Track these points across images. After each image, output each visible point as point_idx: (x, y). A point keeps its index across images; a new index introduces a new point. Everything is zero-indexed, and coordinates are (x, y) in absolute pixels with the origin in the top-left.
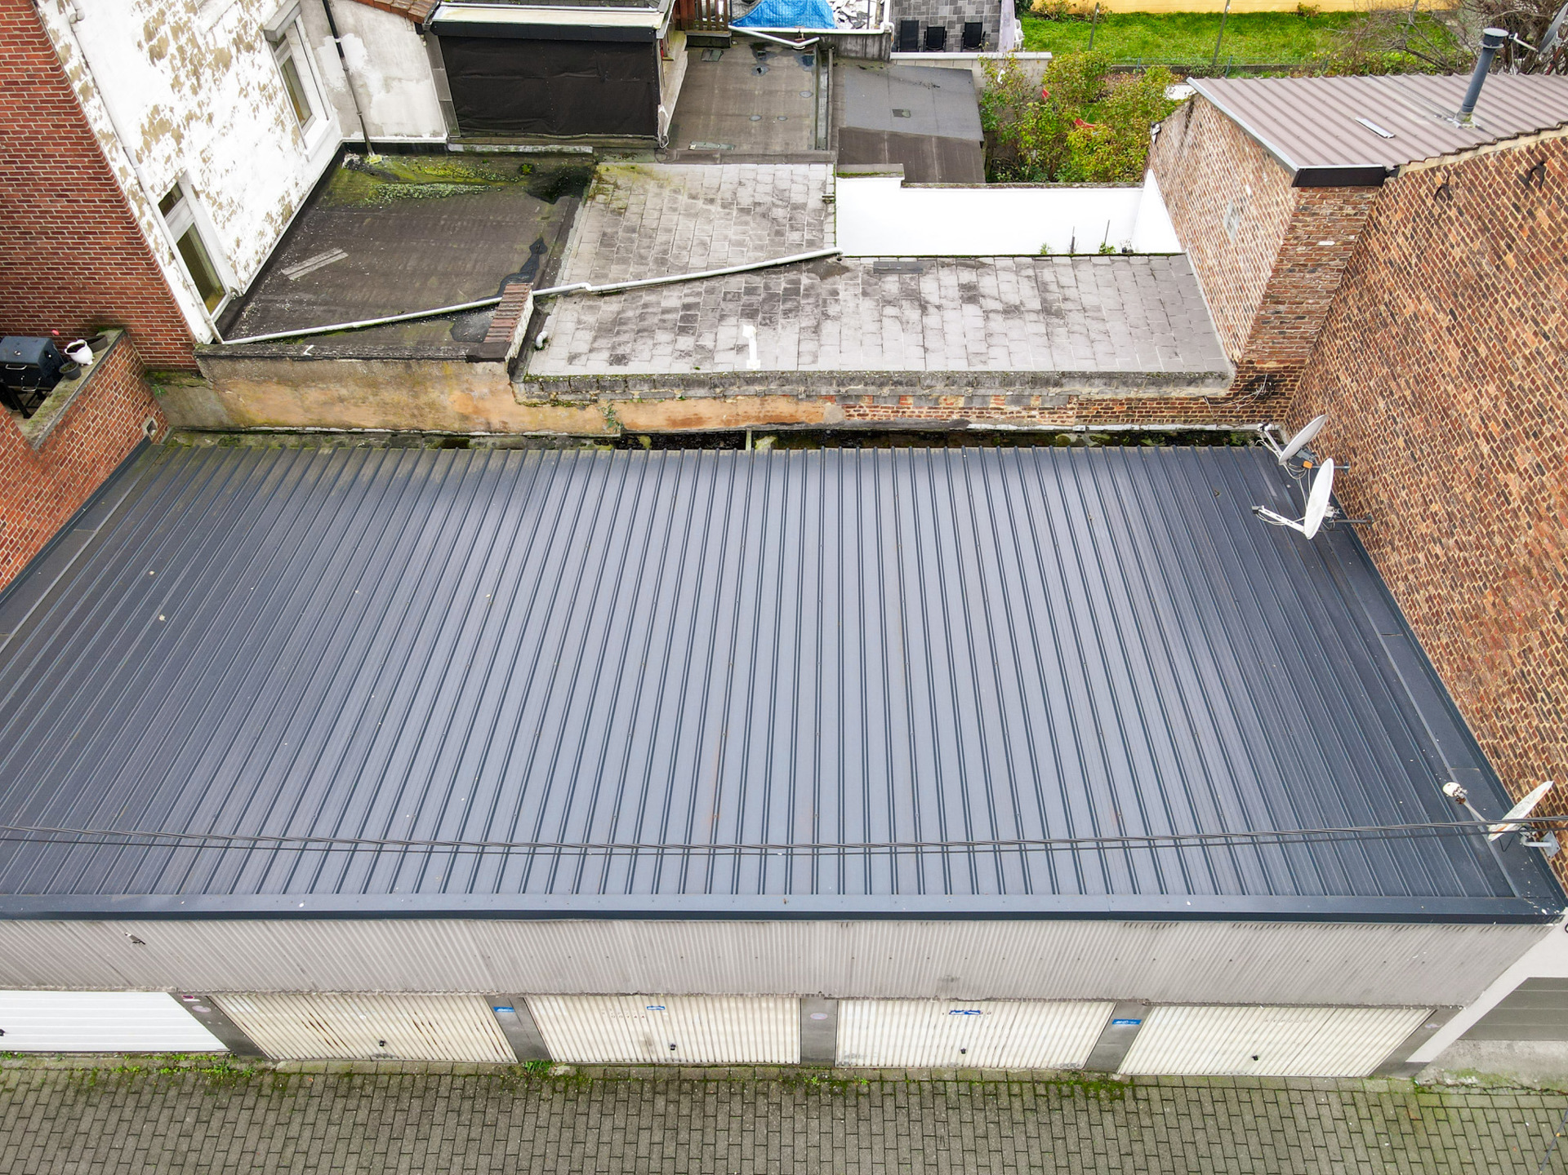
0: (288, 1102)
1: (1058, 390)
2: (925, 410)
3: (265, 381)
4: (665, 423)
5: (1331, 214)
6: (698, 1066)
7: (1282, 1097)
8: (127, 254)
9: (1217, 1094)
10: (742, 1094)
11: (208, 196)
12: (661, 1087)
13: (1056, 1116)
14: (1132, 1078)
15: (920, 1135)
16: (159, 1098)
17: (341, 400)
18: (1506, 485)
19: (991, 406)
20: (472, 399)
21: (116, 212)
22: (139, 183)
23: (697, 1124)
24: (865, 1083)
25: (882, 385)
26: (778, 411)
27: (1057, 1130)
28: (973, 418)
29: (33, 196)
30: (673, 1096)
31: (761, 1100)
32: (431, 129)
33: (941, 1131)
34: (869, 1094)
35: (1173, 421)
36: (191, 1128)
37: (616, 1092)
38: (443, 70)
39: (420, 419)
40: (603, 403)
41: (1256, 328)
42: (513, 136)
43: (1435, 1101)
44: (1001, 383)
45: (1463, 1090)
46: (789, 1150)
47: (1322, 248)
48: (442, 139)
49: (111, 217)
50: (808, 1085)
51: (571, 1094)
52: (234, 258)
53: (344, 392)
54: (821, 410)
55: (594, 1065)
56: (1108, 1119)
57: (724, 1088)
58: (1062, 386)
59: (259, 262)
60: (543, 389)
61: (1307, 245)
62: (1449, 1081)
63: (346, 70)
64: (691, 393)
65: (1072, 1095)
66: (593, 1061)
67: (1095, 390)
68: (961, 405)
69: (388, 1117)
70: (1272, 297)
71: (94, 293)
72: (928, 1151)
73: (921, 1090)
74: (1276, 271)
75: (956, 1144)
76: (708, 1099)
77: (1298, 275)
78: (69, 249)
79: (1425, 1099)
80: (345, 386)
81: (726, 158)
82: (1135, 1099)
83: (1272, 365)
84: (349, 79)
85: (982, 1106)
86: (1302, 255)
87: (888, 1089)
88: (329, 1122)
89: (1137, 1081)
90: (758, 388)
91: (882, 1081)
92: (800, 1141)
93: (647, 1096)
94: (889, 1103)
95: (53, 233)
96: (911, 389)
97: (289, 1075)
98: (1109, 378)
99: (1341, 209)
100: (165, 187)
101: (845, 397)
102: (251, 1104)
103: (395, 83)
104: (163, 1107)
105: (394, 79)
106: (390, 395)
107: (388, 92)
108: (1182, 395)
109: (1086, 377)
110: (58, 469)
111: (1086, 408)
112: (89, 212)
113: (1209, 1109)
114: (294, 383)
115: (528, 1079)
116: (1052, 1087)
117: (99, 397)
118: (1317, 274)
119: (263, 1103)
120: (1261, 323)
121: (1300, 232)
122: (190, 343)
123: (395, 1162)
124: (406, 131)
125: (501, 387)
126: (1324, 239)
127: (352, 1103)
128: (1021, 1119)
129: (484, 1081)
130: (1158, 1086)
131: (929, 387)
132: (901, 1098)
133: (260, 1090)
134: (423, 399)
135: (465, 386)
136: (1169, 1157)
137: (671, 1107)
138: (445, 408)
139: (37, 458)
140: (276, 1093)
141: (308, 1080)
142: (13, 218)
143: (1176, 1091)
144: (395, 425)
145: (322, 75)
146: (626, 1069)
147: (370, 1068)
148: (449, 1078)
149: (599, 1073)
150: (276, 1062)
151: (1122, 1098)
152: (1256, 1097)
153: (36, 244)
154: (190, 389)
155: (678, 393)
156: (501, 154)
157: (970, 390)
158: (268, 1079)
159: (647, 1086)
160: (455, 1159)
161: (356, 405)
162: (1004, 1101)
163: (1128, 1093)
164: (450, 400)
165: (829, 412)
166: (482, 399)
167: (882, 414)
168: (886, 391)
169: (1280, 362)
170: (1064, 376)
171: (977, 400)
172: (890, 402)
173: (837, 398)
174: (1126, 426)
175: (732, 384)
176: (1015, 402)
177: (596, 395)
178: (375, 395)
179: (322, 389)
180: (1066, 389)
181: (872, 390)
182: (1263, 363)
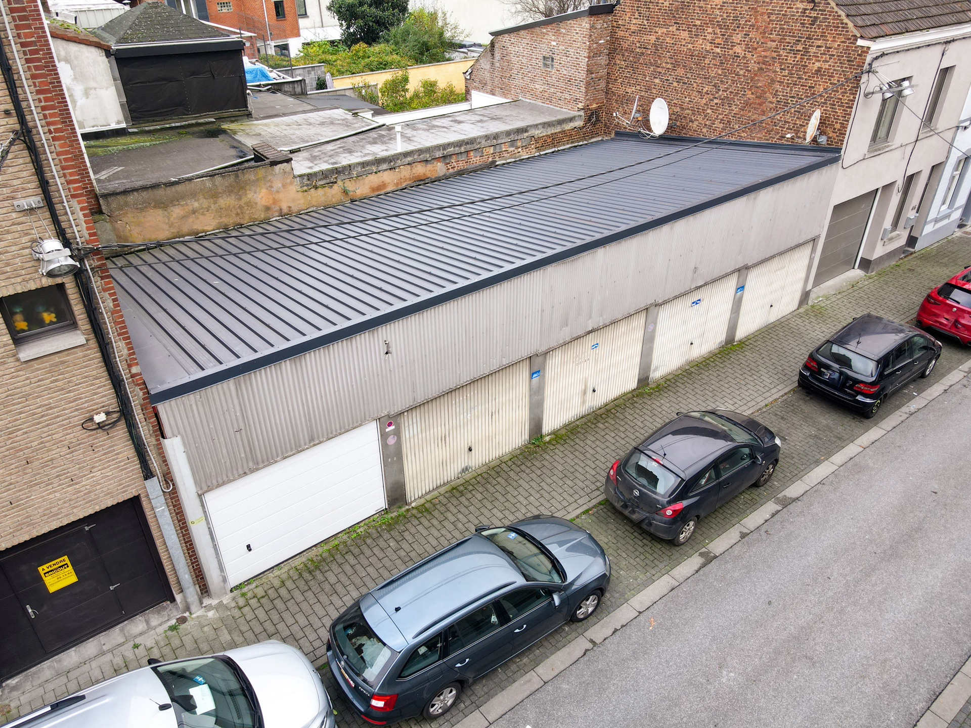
0: (436, 513)
1: (526, 135)
2: (478, 158)
3: (145, 207)
4: (369, 190)
5: (601, 28)
6: (600, 408)
7: (783, 324)
10: (628, 407)
12: (594, 421)
13: (732, 360)
14: (740, 341)
15: (699, 386)
16: (364, 547)
17: (194, 212)
19: (504, 149)
20: (272, 193)
23: (622, 423)
24: (664, 383)
25: (461, 146)
26: (419, 172)
27: (737, 363)
30: (602, 421)
31: (636, 405)
32: (116, 120)
35: (568, 143)
36: (398, 546)
37: (579, 432)
39: (241, 216)
40: (340, 183)
41: (587, 87)
42: (165, 120)
43: (819, 307)
44: (506, 135)
47: (600, 44)
51: (562, 442)
53: (196, 205)
54: (436, 168)
55: (560, 429)
57: (618, 409)
58: (528, 132)
60: (309, 180)
61: (596, 43)
64: (380, 168)
67: (540, 132)
68: (492, 152)
70: (590, 72)
72: (707, 388)
73: (683, 375)
75: (713, 382)
76: (616, 415)
77: (595, 58)
80: (198, 200)
83: (594, 106)
85: (707, 369)
86: (595, 49)
87: (673, 381)
88: (466, 507)
89: (743, 341)
90: (409, 159)
93: (593, 426)
97: (423, 505)
98: (544, 125)
99: (603, 25)
101: (444, 157)
102: (418, 523)
103: (92, 92)
104: (371, 548)
105: (91, 89)
107: (87, 98)
108: (569, 128)
109: (536, 126)
111: (538, 143)
114: (163, 205)
116: (721, 353)
118: (601, 57)
119: (423, 519)
120: (588, 84)
121: (593, 37)
123: (516, 500)
124: (103, 122)
125: (288, 181)
126: (601, 40)
127: (469, 496)
128: (723, 366)
129: (520, 456)
131: (479, 143)
133: (415, 517)
134: (242, 202)
135: (269, 184)
137: (607, 424)
138: (256, 204)
140: (425, 513)
141: (435, 501)
144: (226, 225)
147: (461, 481)
148: (504, 464)
149: (564, 430)
151: (742, 347)
152: (778, 328)
155: (374, 169)
156: (162, 129)
157: (495, 141)
158: (415, 511)
159: (589, 424)
162: (712, 364)
163: (743, 345)
164: (260, 197)
165: (440, 169)
166: (278, 192)
167: (461, 165)
168: (463, 149)
169: (597, 104)
170: (528, 126)
171: (498, 147)
172: (464, 157)
173: (442, 159)
174: (553, 150)
175: (398, 159)
176: (512, 146)
177: (336, 178)
178: (215, 203)
179: (182, 206)
180: (530, 133)
181: (457, 150)
182: (592, 105)
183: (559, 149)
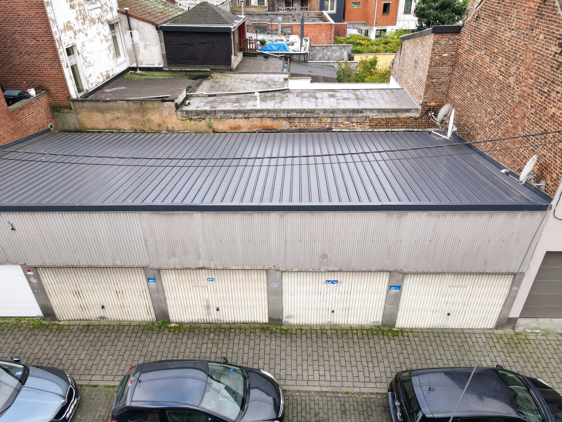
0: (62, 334)
1: (362, 115)
2: (317, 124)
3: (93, 110)
4: (228, 128)
5: (445, 44)
6: (228, 324)
7: (462, 335)
8: (53, 61)
9: (435, 334)
10: (245, 333)
11: (82, 56)
12: (212, 330)
13: (371, 341)
14: (401, 329)
15: (316, 346)
16: (10, 332)
17: (118, 118)
18: (509, 82)
19: (340, 122)
20: (162, 117)
21: (51, 45)
22: (60, 38)
23: (226, 342)
24: (294, 330)
25: (302, 113)
26: (267, 124)
27: (372, 345)
28: (333, 127)
29: (25, 39)
30: (217, 333)
31: (252, 335)
32: (158, 62)
33: (325, 345)
34: (296, 334)
35: (402, 127)
36: (21, 341)
37: (194, 332)
38: (163, 43)
39: (144, 126)
40: (207, 120)
41: (426, 88)
42: (185, 66)
43: (524, 337)
44: (342, 112)
45: (535, 334)
46: (263, 351)
47: (444, 57)
48: (162, 66)
49: (49, 47)
50: (271, 330)
51: (176, 332)
52: (88, 79)
53: (119, 115)
54: (281, 124)
55: (186, 323)
56: (392, 342)
57: (238, 331)
58: (363, 113)
59: (97, 85)
60: (187, 114)
61: (439, 56)
62: (528, 331)
63: (133, 41)
64: (237, 116)
65: (377, 334)
66: (186, 321)
67: (374, 115)
68: (329, 122)
69: (101, 339)
70: (430, 77)
71: (40, 76)
72: (319, 352)
73: (317, 332)
74: (430, 66)
75: (331, 350)
76: (231, 334)
77: (437, 68)
78: (34, 59)
79: (519, 337)
80: (120, 113)
81: (252, 73)
82: (403, 336)
83: (433, 104)
84: (134, 45)
85: (341, 337)
86: (438, 60)
87: (304, 332)
88: (77, 340)
89: (403, 330)
90: (260, 114)
91: (301, 330)
92: (268, 348)
93: (207, 333)
94: (304, 337)
95: (30, 53)
96: (312, 114)
97: (64, 326)
98: (379, 110)
99: (448, 42)
100: (68, 45)
101: (289, 118)
102: (47, 334)
103: (148, 47)
104: (11, 334)
105: (147, 45)
106: (136, 116)
107: (145, 50)
108: (404, 116)
109: (371, 110)
110: (16, 122)
111: (372, 122)
112: (43, 45)
113: (433, 339)
114: (102, 111)
115: (160, 327)
116: (369, 331)
117: (36, 107)
118: (444, 67)
119: (52, 334)
120: (428, 86)
121: (436, 51)
122: (69, 97)
123: (102, 353)
124: (150, 63)
125: (172, 112)
126: (444, 53)
127: (88, 334)
128: (357, 341)
129: (142, 327)
130: (412, 332)
131: (318, 114)
132: (309, 335)
133: (51, 330)
134: (146, 118)
135: (160, 112)
136: (418, 354)
137: (216, 337)
138: (153, 121)
139: (10, 114)
140: (58, 331)
141: (71, 327)
142: (18, 47)
143: (419, 334)
144: (135, 129)
145: (125, 44)
146: (199, 325)
147: (97, 323)
148: (128, 327)
149: (188, 326)
150: (59, 321)
151: (398, 335)
152: (451, 335)
153: (23, 57)
154: (67, 114)
155: (233, 116)
156: (180, 71)
157: (332, 115)
158: (55, 327)
159: (207, 330)
160: (127, 352)
161: (123, 120)
162: (350, 335)
163: (400, 334)
164: (155, 118)
165: (285, 125)
166: (166, 117)
167: (302, 126)
168: (303, 115)
169: (436, 102)
170: (363, 109)
171: (335, 119)
172: (305, 121)
173: (287, 119)
174: (387, 130)
175: (251, 113)
176: (348, 120)
177: (205, 116)
178: (130, 116)
179: (112, 114)
180: (365, 114)
181: (298, 115)
182: (430, 103)
183: (393, 130)
